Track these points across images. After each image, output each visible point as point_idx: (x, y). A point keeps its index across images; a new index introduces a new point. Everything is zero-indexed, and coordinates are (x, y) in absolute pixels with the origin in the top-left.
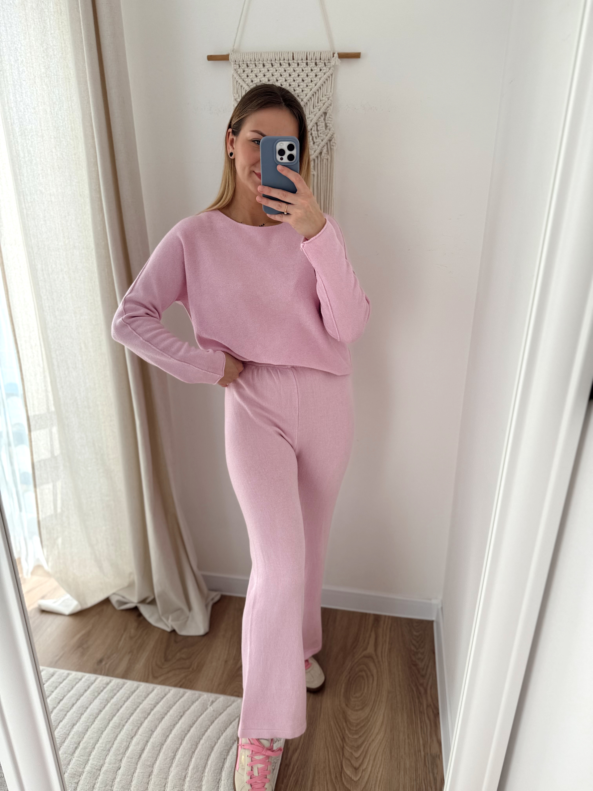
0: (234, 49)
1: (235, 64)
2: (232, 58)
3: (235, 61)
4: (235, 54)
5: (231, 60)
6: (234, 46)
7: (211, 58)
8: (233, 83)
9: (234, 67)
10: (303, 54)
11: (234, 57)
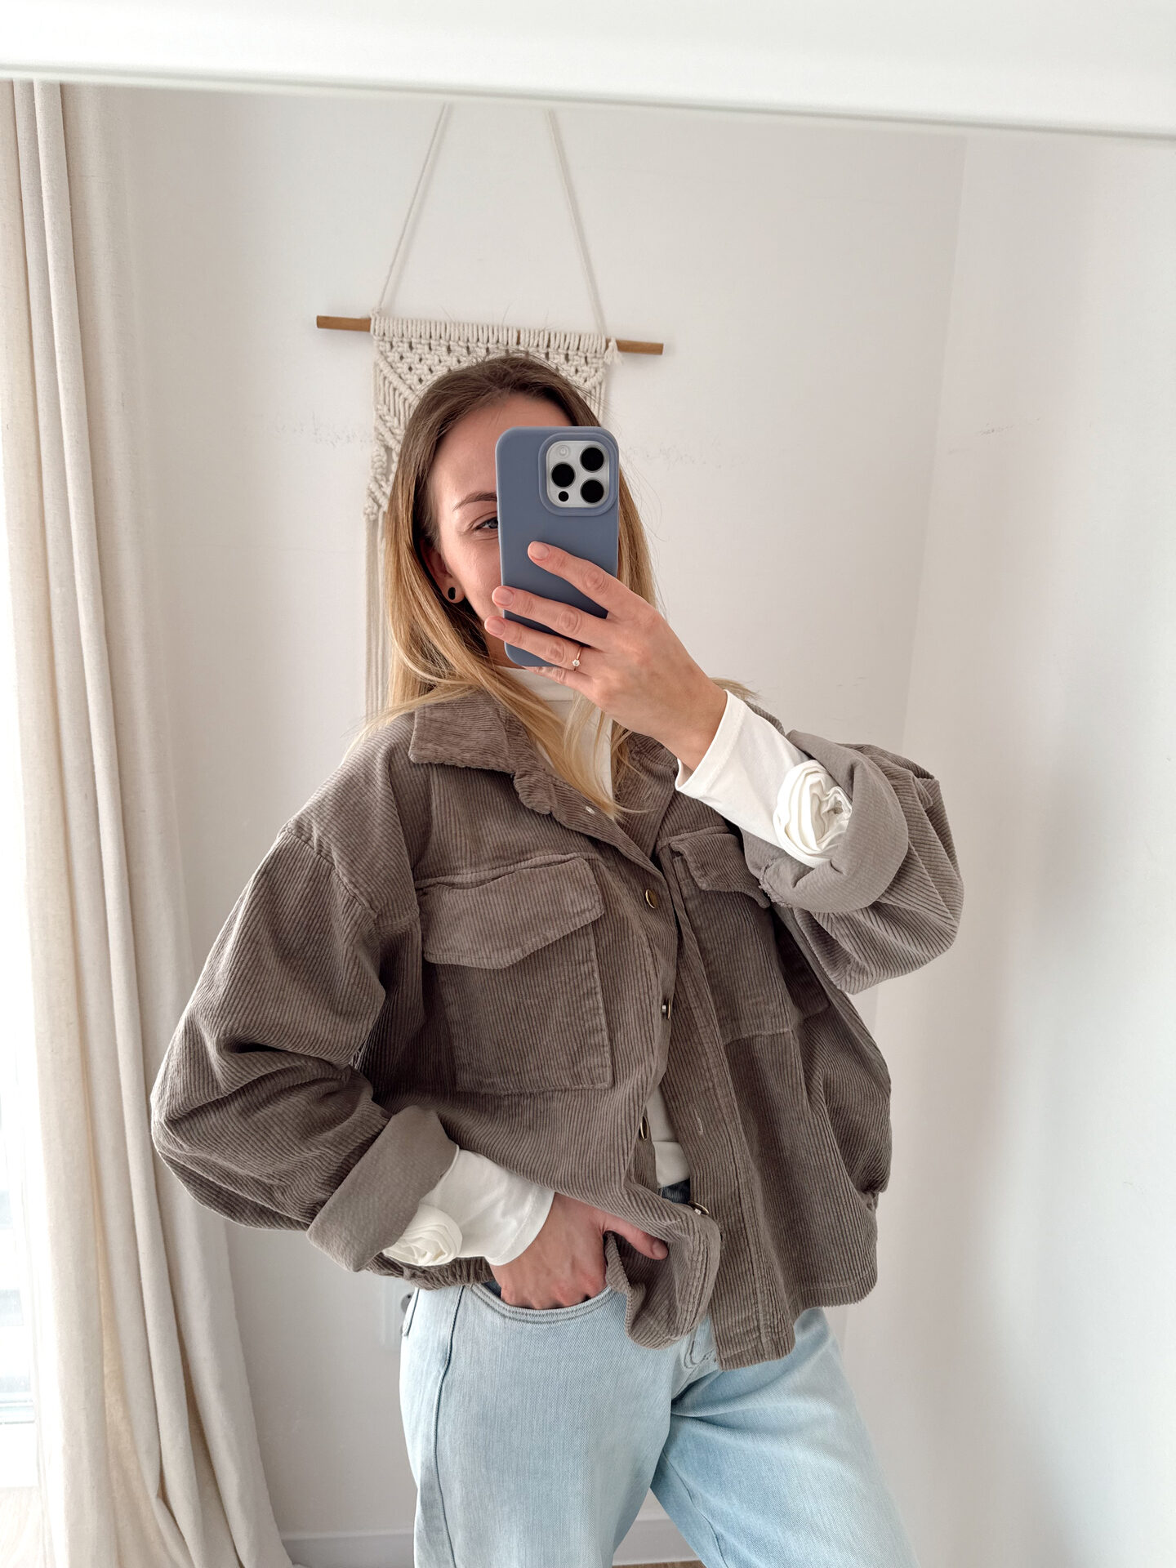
0: (381, 309)
1: (383, 340)
2: (377, 327)
3: (384, 334)
4: (385, 320)
5: (375, 331)
6: (381, 303)
7: (324, 322)
8: (376, 380)
9: (378, 346)
10: (541, 334)
11: (382, 325)
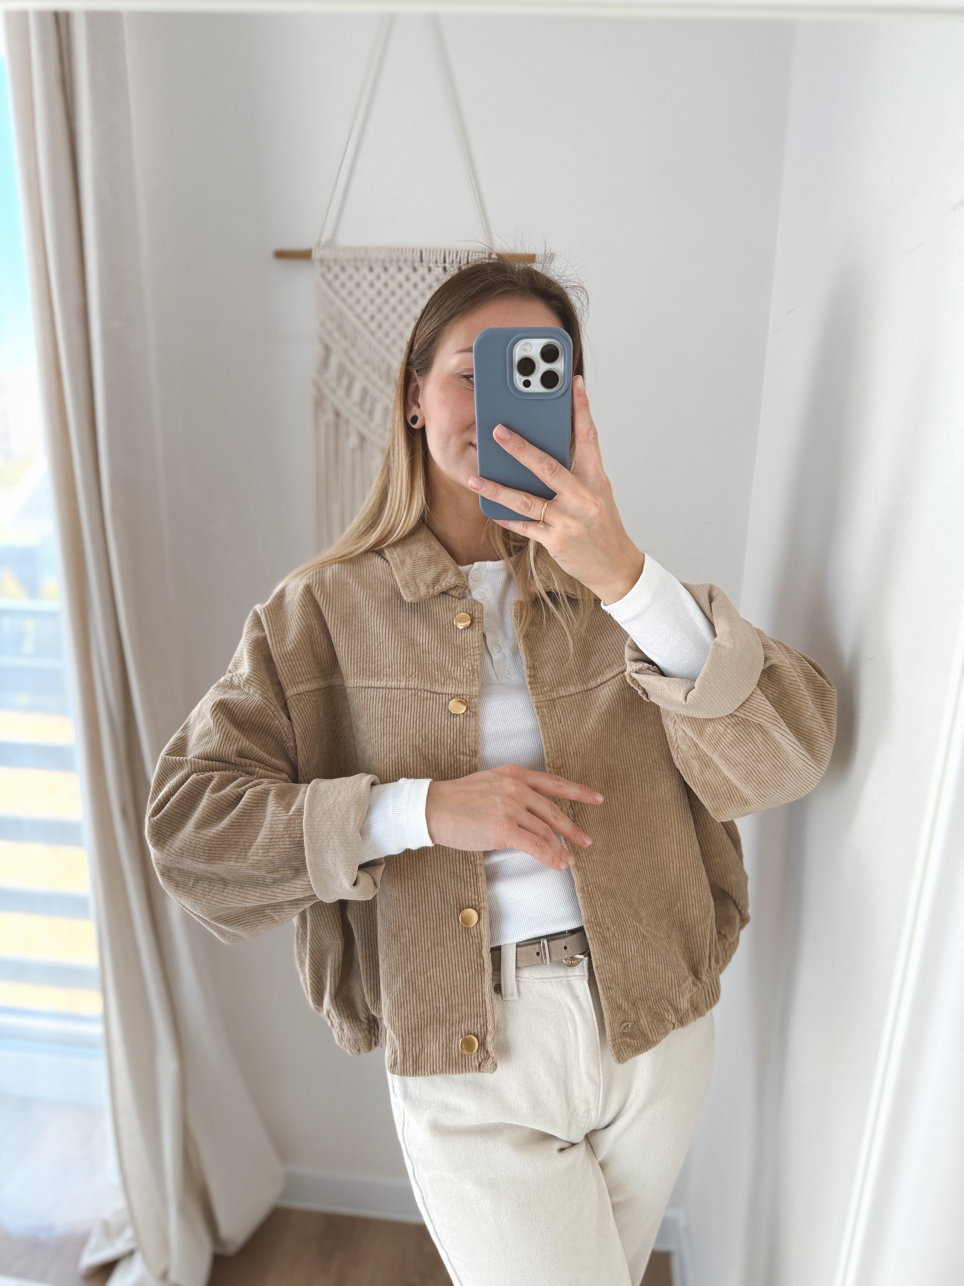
0: (320, 241)
1: (322, 265)
2: (316, 255)
3: (323, 261)
4: (323, 248)
5: (315, 258)
6: (320, 236)
7: (281, 255)
8: (318, 296)
9: (320, 270)
10: (439, 253)
11: (320, 254)
